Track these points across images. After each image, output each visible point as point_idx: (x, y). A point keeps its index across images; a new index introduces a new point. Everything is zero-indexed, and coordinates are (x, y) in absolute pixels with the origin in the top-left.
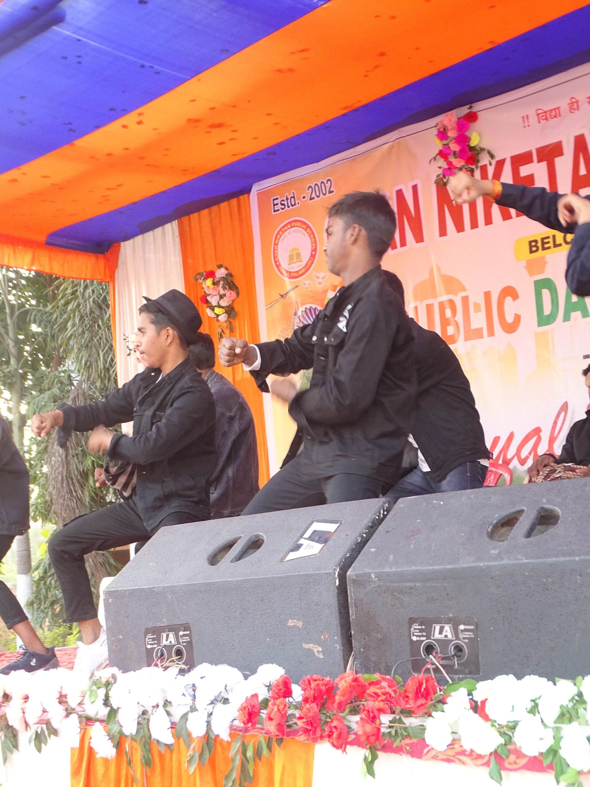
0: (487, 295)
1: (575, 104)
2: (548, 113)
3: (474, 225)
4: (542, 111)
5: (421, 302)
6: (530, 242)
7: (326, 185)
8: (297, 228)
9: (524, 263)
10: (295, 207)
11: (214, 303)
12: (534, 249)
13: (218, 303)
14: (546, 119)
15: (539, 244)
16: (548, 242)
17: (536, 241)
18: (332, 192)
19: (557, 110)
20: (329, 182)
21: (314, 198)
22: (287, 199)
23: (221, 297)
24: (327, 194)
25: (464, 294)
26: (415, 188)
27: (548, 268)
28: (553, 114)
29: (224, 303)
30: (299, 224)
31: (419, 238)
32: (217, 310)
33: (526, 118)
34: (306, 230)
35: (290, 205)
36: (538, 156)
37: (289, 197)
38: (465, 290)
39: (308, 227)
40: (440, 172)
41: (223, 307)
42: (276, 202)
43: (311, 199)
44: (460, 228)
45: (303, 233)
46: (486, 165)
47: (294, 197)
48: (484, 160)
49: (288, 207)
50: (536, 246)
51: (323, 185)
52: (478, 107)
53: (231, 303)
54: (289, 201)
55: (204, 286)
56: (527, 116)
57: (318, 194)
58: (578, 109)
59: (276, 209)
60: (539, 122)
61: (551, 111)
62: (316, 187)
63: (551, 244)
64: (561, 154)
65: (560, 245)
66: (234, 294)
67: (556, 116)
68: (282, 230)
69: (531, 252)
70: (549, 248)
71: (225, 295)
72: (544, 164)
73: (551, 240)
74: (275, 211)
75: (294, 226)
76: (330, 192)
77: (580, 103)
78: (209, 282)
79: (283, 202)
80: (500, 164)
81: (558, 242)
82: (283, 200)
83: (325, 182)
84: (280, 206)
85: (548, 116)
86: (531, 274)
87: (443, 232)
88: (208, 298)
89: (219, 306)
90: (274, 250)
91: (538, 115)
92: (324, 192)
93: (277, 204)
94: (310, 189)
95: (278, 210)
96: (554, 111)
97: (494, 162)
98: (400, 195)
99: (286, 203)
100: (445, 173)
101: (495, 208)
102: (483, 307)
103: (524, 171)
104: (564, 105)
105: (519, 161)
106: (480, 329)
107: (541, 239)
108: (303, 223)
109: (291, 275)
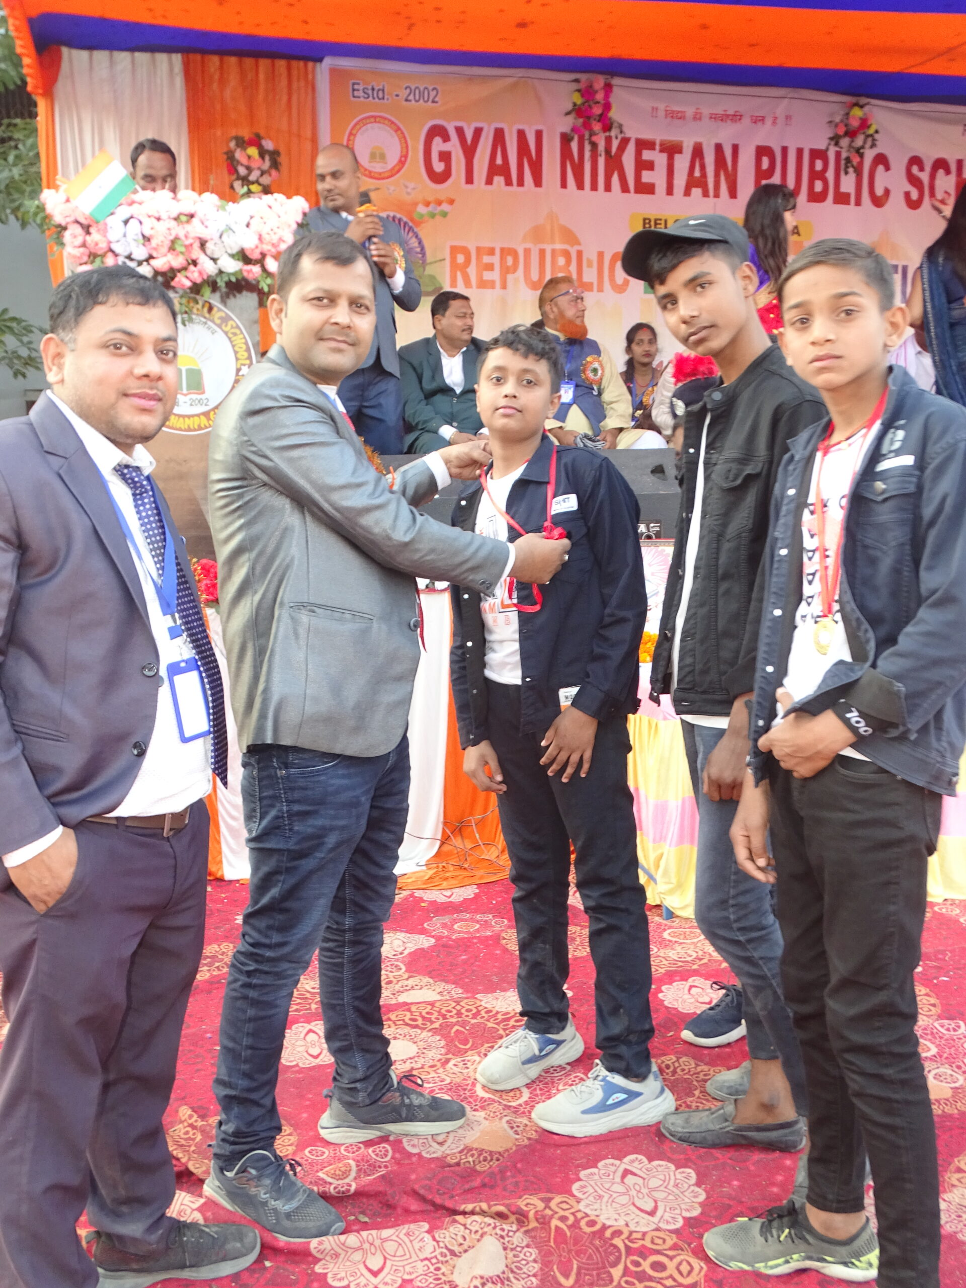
0: (601, 255)
1: (699, 115)
2: (675, 113)
3: (594, 187)
4: (670, 110)
5: (534, 244)
7: (430, 92)
8: (383, 126)
10: (382, 101)
13: (258, 179)
14: (672, 118)
17: (650, 220)
18: (438, 102)
19: (683, 114)
20: (435, 91)
21: (411, 101)
22: (373, 89)
23: (263, 173)
24: (429, 103)
25: (579, 248)
26: (539, 135)
28: (679, 116)
29: (264, 180)
30: (386, 122)
31: (538, 182)
32: (254, 188)
33: (655, 109)
34: (396, 131)
35: (375, 96)
36: (661, 145)
38: (579, 244)
39: (398, 129)
41: (261, 186)
42: (356, 87)
43: (406, 100)
44: (580, 186)
45: (391, 134)
46: (613, 138)
47: (383, 92)
48: (613, 133)
49: (374, 98)
51: (426, 91)
52: (616, 81)
54: (375, 93)
55: (238, 154)
56: (657, 108)
57: (417, 98)
58: (700, 120)
59: (355, 94)
60: (666, 118)
61: (678, 112)
62: (417, 91)
64: (680, 152)
66: (278, 174)
67: (680, 119)
68: (364, 122)
71: (269, 172)
72: (664, 156)
74: (354, 96)
75: (380, 123)
76: (433, 102)
77: (702, 116)
79: (366, 91)
80: (625, 142)
82: (368, 89)
83: (430, 88)
84: (361, 94)
85: (675, 116)
87: (564, 185)
88: (241, 170)
89: (257, 183)
91: (666, 111)
92: (426, 99)
93: (358, 91)
94: (408, 89)
95: (360, 97)
96: (680, 113)
97: (620, 137)
98: (521, 134)
99: (370, 92)
100: (575, 129)
101: (615, 179)
102: (595, 264)
103: (647, 155)
104: (690, 111)
105: (643, 145)
106: (592, 284)
107: (655, 219)
108: (393, 123)
109: (370, 175)
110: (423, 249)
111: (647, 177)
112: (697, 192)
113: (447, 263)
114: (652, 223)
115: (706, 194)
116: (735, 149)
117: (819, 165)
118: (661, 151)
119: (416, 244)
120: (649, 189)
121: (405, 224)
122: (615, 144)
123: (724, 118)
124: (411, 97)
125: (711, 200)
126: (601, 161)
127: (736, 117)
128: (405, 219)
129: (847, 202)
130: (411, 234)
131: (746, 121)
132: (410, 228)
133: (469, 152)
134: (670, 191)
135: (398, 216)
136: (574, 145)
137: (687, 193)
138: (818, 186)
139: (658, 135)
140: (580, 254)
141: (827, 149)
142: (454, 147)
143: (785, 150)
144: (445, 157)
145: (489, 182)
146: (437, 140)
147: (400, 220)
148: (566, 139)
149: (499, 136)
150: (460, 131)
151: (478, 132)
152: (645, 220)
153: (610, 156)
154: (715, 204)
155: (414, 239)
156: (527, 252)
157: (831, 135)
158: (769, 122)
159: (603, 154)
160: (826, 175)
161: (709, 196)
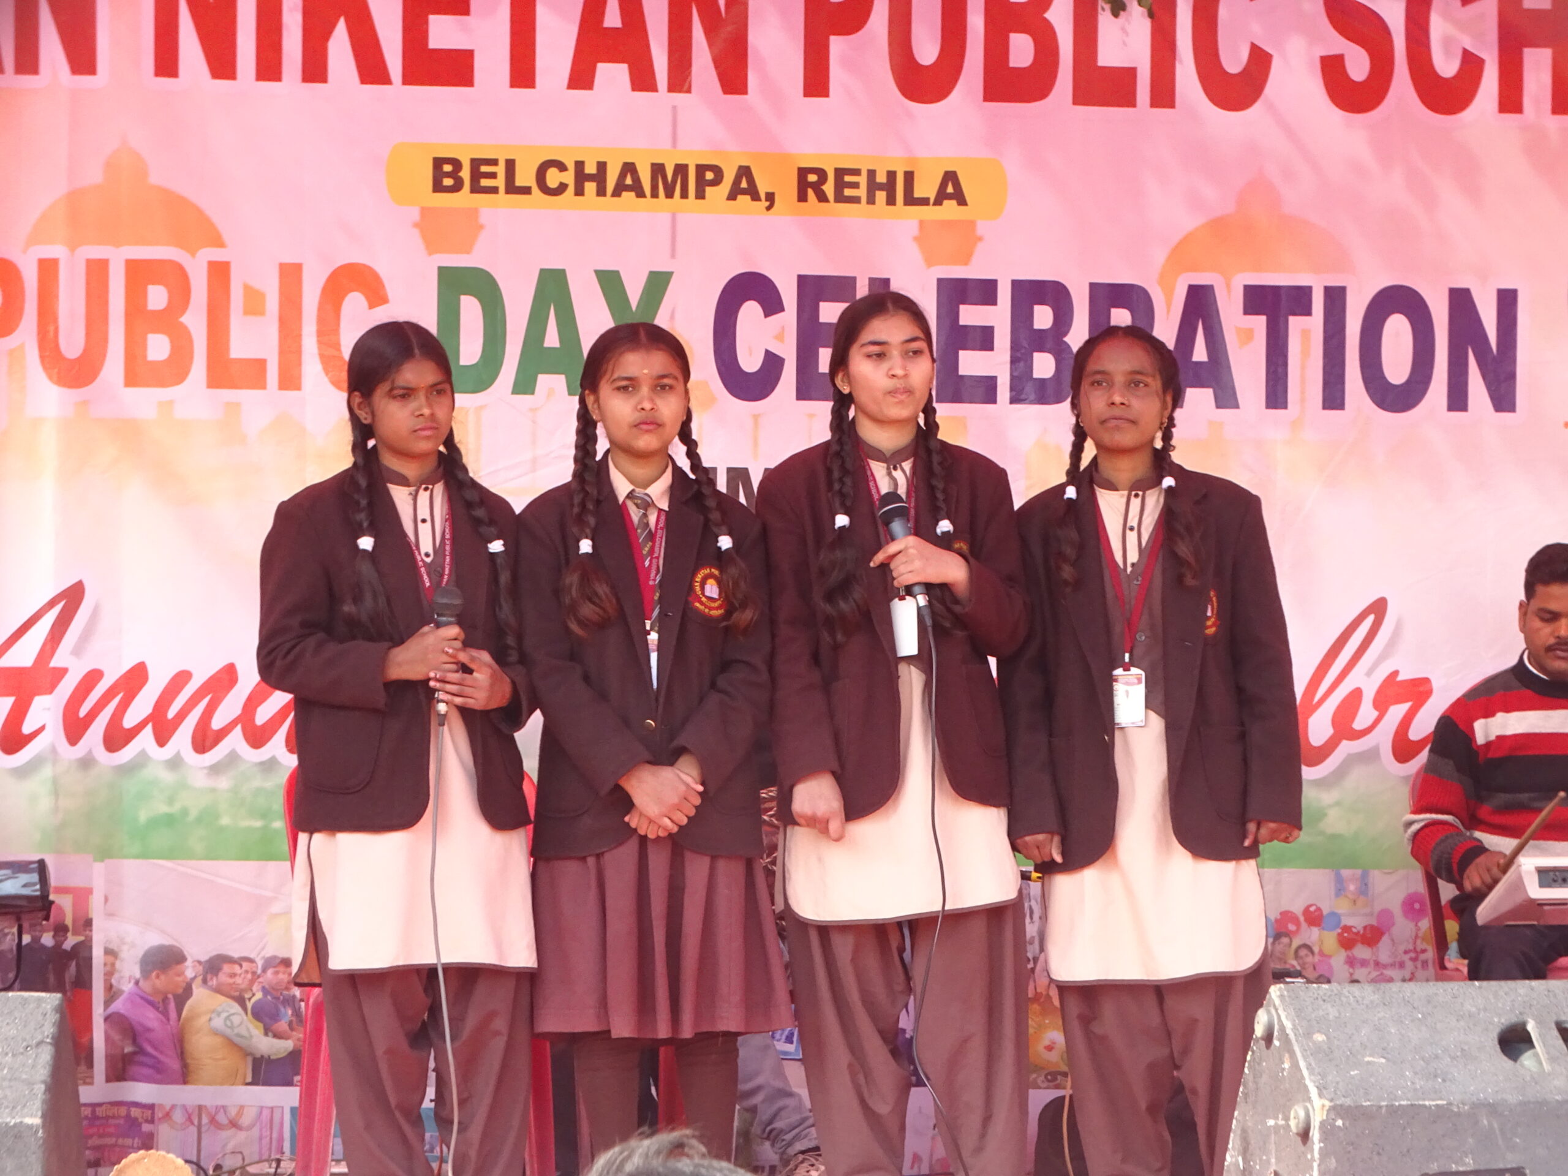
0: (290, 275)
3: (269, 70)
5: (72, 247)
9: (415, 214)
12: (448, 182)
16: (494, 176)
17: (457, 164)
25: (216, 254)
27: (484, 241)
31: (82, 60)
38: (218, 242)
44: (222, 67)
50: (455, 174)
63: (500, 182)
65: (526, 191)
69: (438, 187)
70: (494, 190)
73: (501, 170)
81: (519, 182)
86: (432, 247)
87: (167, 66)
101: (340, 44)
102: (272, 303)
106: (261, 364)
107: (473, 160)
111: (445, 32)
112: (612, 75)
114: (465, 174)
115: (643, 80)
120: (455, 68)
125: (663, 97)
129: (1129, 100)
134: (522, 75)
137: (581, 78)
138: (1021, 50)
140: (220, 272)
152: (438, 163)
154: (674, 109)
156: (48, 269)
160: (1048, 15)
161: (652, 87)
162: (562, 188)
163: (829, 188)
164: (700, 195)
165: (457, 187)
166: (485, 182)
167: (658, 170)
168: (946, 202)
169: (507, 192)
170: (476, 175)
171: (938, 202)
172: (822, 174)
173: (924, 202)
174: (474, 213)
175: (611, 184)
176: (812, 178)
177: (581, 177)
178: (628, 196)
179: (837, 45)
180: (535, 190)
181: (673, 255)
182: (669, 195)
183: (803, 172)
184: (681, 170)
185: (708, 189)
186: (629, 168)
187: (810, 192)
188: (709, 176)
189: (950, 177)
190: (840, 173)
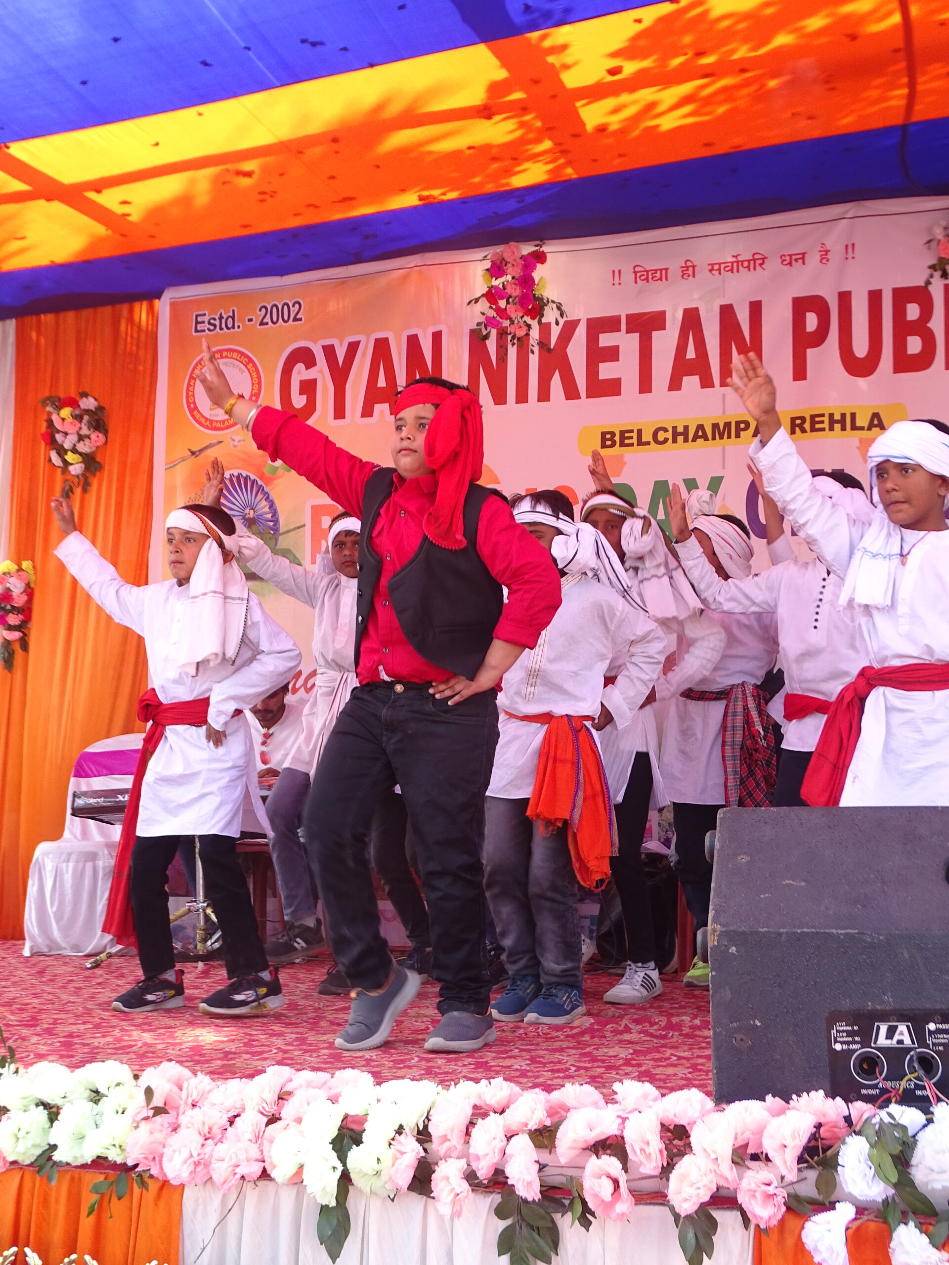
1: (691, 269)
2: (650, 273)
3: (522, 397)
4: (642, 269)
6: (603, 434)
7: (291, 308)
8: (231, 360)
10: (232, 330)
11: (67, 446)
12: (609, 443)
13: (75, 445)
14: (647, 279)
15: (617, 438)
16: (631, 438)
17: (613, 434)
18: (300, 319)
19: (664, 272)
20: (297, 306)
21: (267, 324)
22: (221, 318)
23: (81, 438)
24: (291, 323)
26: (437, 337)
27: (626, 470)
28: (658, 275)
29: (83, 447)
30: (235, 355)
32: (70, 457)
33: (617, 274)
34: (246, 365)
35: (223, 326)
36: (628, 324)
37: (225, 317)
38: (497, 482)
39: (251, 361)
40: (482, 319)
41: (80, 454)
42: (200, 319)
43: (262, 323)
44: (499, 399)
45: (240, 369)
46: (549, 324)
47: (233, 318)
48: (550, 315)
49: (221, 329)
50: (612, 439)
51: (286, 308)
52: (549, 246)
53: (94, 449)
54: (223, 321)
55: (54, 417)
56: (620, 271)
57: (275, 319)
58: (694, 276)
59: (199, 328)
60: (636, 282)
61: (656, 271)
62: (275, 309)
63: (635, 441)
64: (663, 327)
65: (648, 443)
66: (102, 438)
67: (661, 279)
69: (604, 446)
70: (632, 445)
71: (88, 437)
72: (637, 335)
73: (635, 435)
74: (196, 331)
75: (227, 357)
76: (295, 319)
77: (696, 269)
78: (66, 412)
79: (212, 321)
80: (570, 328)
81: (644, 440)
82: (215, 319)
83: (291, 305)
84: (206, 326)
85: (650, 277)
88: (59, 437)
89: (74, 451)
90: (189, 385)
91: (635, 273)
92: (286, 318)
93: (203, 322)
94: (264, 310)
95: (204, 331)
96: (659, 272)
97: (562, 322)
98: (413, 342)
99: (217, 323)
100: (490, 322)
101: (556, 382)
103: (606, 340)
104: (675, 266)
105: (598, 326)
107: (621, 432)
108: (242, 354)
109: (212, 425)
110: (275, 513)
111: (606, 371)
112: (691, 382)
113: (308, 530)
115: (707, 383)
116: (756, 308)
117: (913, 312)
118: (628, 331)
119: (267, 509)
120: (613, 388)
121: (254, 482)
122: (555, 332)
123: (736, 265)
124: (267, 319)
125: (718, 390)
126: (534, 361)
127: (757, 261)
128: (253, 477)
130: (260, 496)
131: (773, 265)
132: (260, 488)
133: (340, 375)
134: (645, 385)
135: (244, 474)
136: (492, 345)
137: (675, 385)
138: (914, 345)
139: (623, 310)
141: (928, 283)
142: (321, 372)
143: (845, 298)
144: (308, 387)
145: (367, 412)
146: (300, 367)
147: (246, 479)
148: (477, 339)
149: (382, 348)
150: (329, 351)
151: (353, 348)
153: (549, 350)
154: (724, 395)
155: (264, 503)
157: (933, 261)
158: (814, 259)
159: (536, 349)
160: (929, 325)
161: (712, 386)
162: (666, 440)
163: (807, 426)
164: (738, 436)
165: (613, 445)
166: (627, 441)
167: (715, 426)
168: (874, 429)
169: (638, 445)
170: (622, 438)
171: (869, 429)
172: (803, 419)
173: (862, 428)
174: (622, 456)
175: (691, 436)
176: (798, 422)
177: (675, 434)
178: (700, 441)
179: (810, 352)
180: (652, 442)
181: (724, 467)
182: (721, 438)
183: (793, 420)
184: (728, 425)
185: (742, 433)
186: (701, 427)
187: (797, 429)
188: (742, 426)
189: (876, 415)
190: (813, 417)
